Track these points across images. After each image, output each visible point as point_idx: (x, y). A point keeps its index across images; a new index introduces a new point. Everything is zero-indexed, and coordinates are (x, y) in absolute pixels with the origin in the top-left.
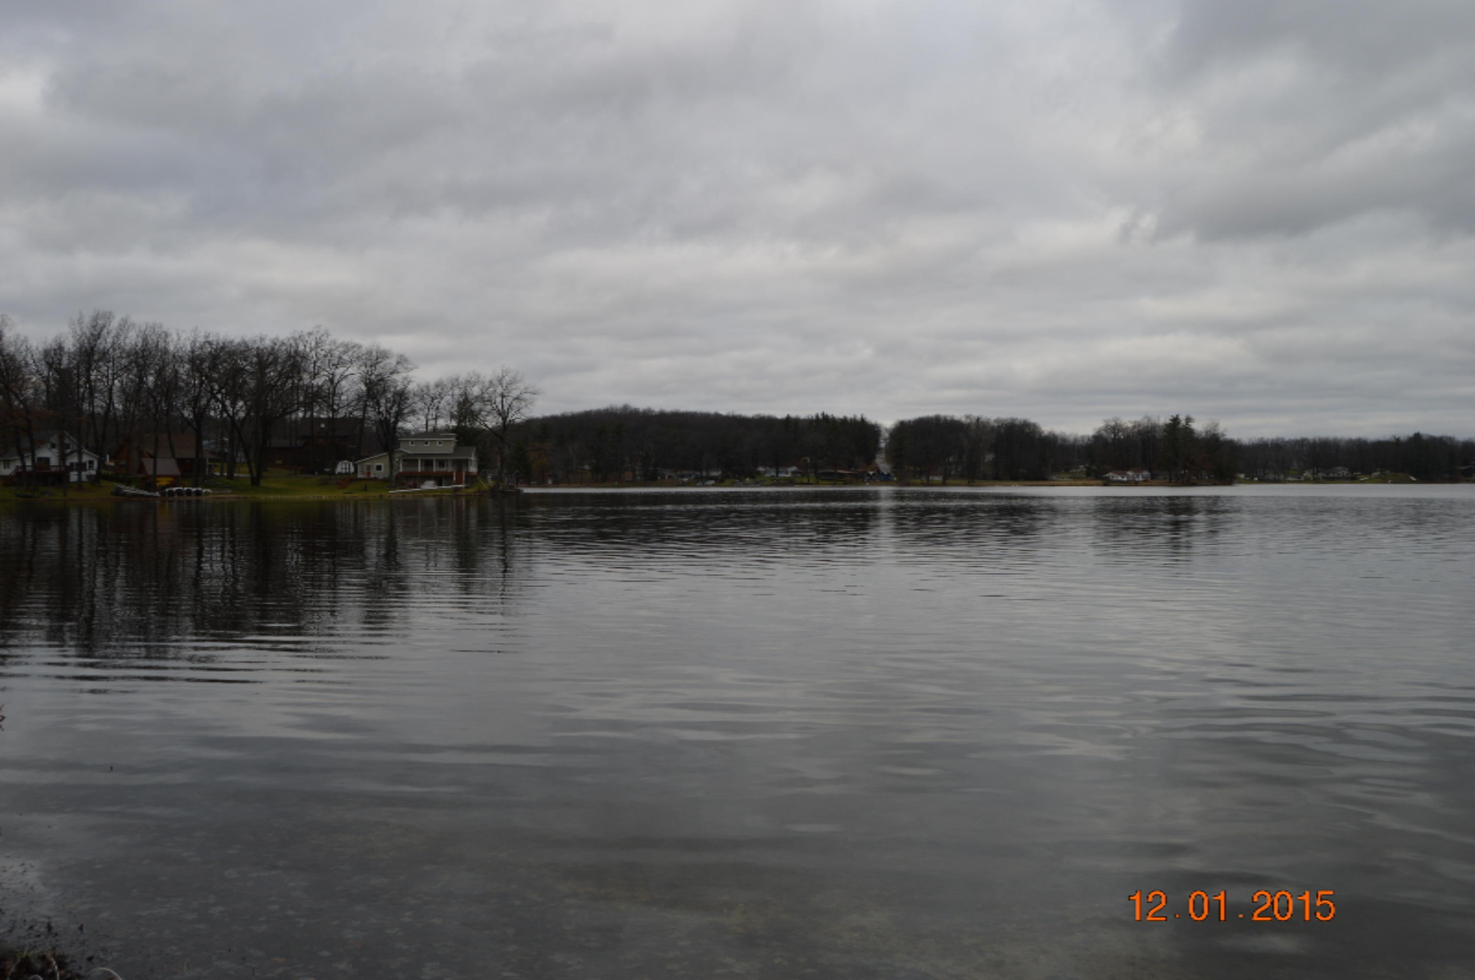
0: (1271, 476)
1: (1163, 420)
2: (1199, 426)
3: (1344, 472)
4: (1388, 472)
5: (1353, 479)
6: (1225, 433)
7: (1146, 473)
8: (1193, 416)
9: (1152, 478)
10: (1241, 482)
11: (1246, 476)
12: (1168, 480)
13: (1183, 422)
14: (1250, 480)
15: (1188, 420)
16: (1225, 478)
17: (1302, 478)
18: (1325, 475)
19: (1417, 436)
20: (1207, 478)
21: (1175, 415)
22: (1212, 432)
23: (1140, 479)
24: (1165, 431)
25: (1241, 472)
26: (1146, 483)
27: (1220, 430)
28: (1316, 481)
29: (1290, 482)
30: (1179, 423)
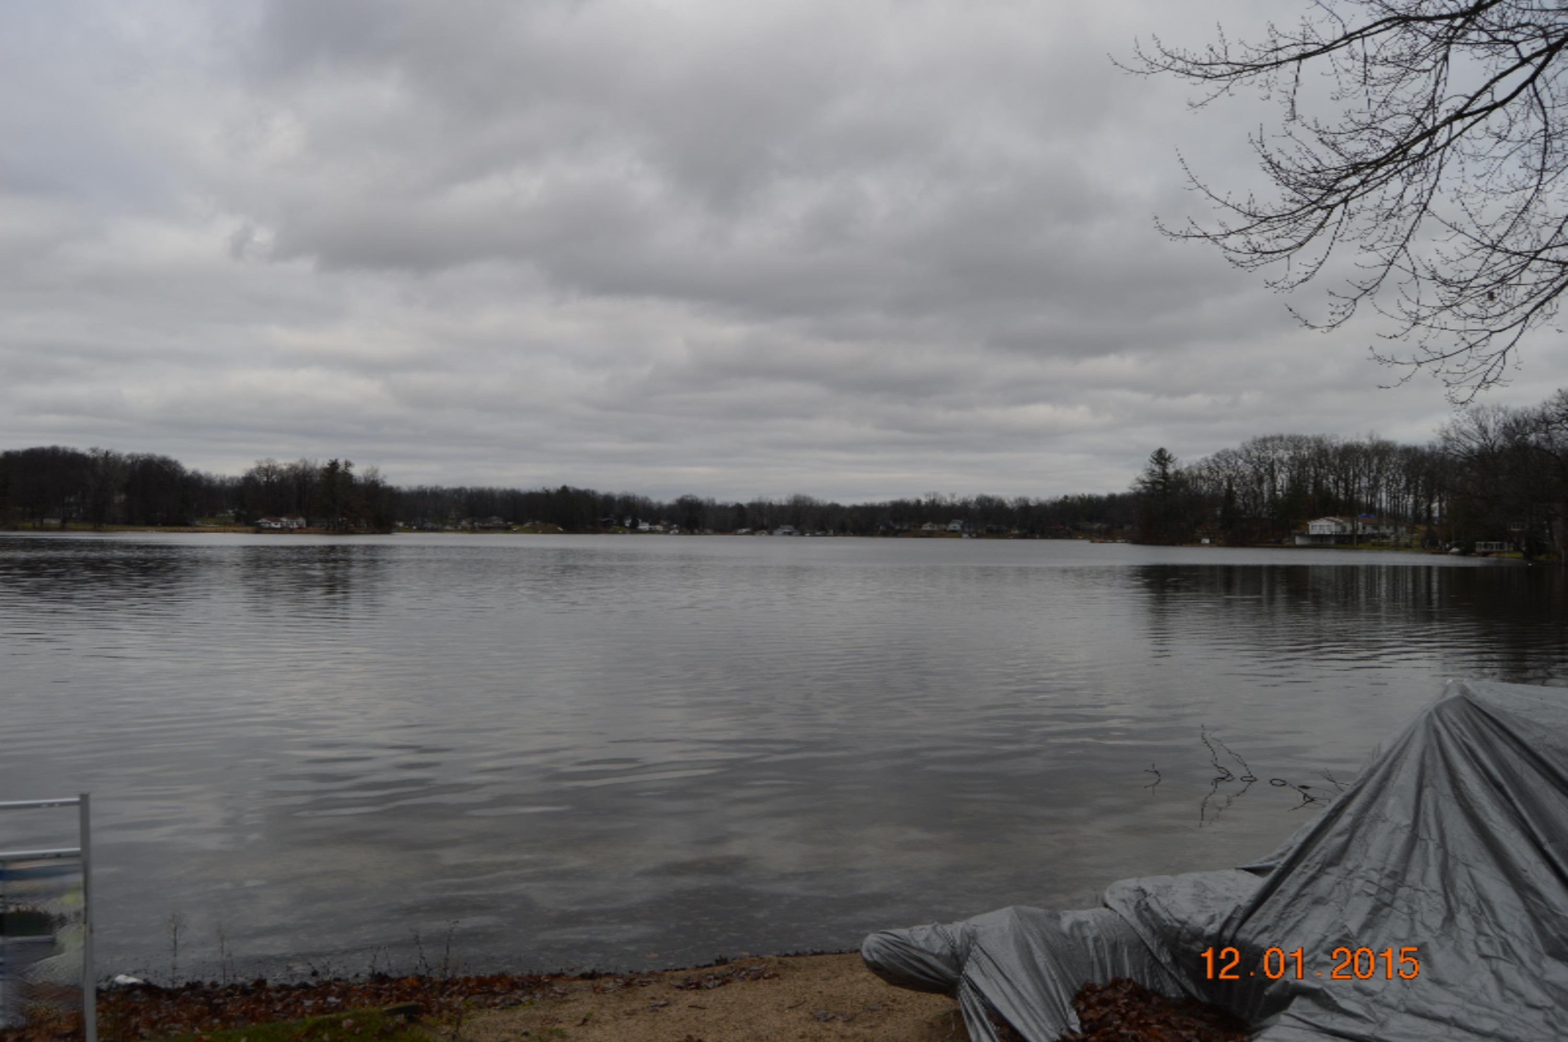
0: (429, 525)
1: (322, 463)
2: (358, 471)
3: (496, 520)
4: (538, 522)
5: (507, 529)
6: (385, 480)
7: (302, 521)
8: (352, 461)
9: (308, 525)
10: (400, 530)
11: (405, 524)
12: (324, 528)
13: (342, 467)
14: (408, 529)
15: (348, 464)
16: (384, 526)
17: (460, 527)
18: (481, 524)
19: (565, 489)
20: (365, 526)
21: (334, 459)
22: (372, 479)
23: (295, 526)
24: (322, 475)
25: (400, 520)
26: (300, 530)
27: (380, 476)
28: (473, 530)
29: (448, 531)
30: (337, 468)
